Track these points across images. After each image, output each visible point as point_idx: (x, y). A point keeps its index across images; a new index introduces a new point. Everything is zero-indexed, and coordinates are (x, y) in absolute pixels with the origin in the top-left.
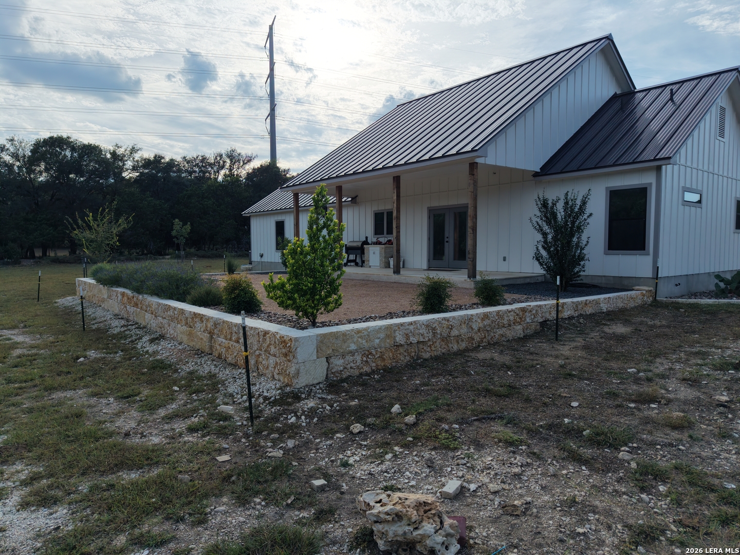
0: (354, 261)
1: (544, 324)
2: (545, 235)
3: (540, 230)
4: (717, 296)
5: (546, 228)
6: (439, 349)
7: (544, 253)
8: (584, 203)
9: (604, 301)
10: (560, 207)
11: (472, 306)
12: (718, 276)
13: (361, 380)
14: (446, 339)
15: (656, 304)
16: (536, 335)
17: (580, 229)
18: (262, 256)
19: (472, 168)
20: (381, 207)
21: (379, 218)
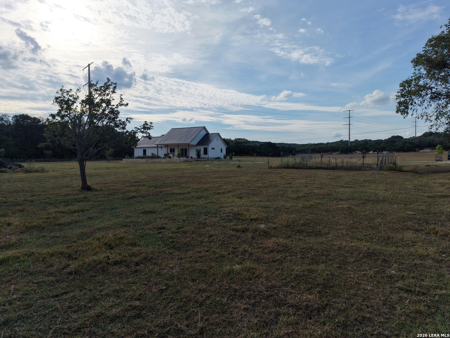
3: (196, 152)
7: (197, 155)
9: (202, 159)
10: (198, 150)
17: (200, 152)
19: (189, 144)
20: (171, 148)
21: (171, 150)
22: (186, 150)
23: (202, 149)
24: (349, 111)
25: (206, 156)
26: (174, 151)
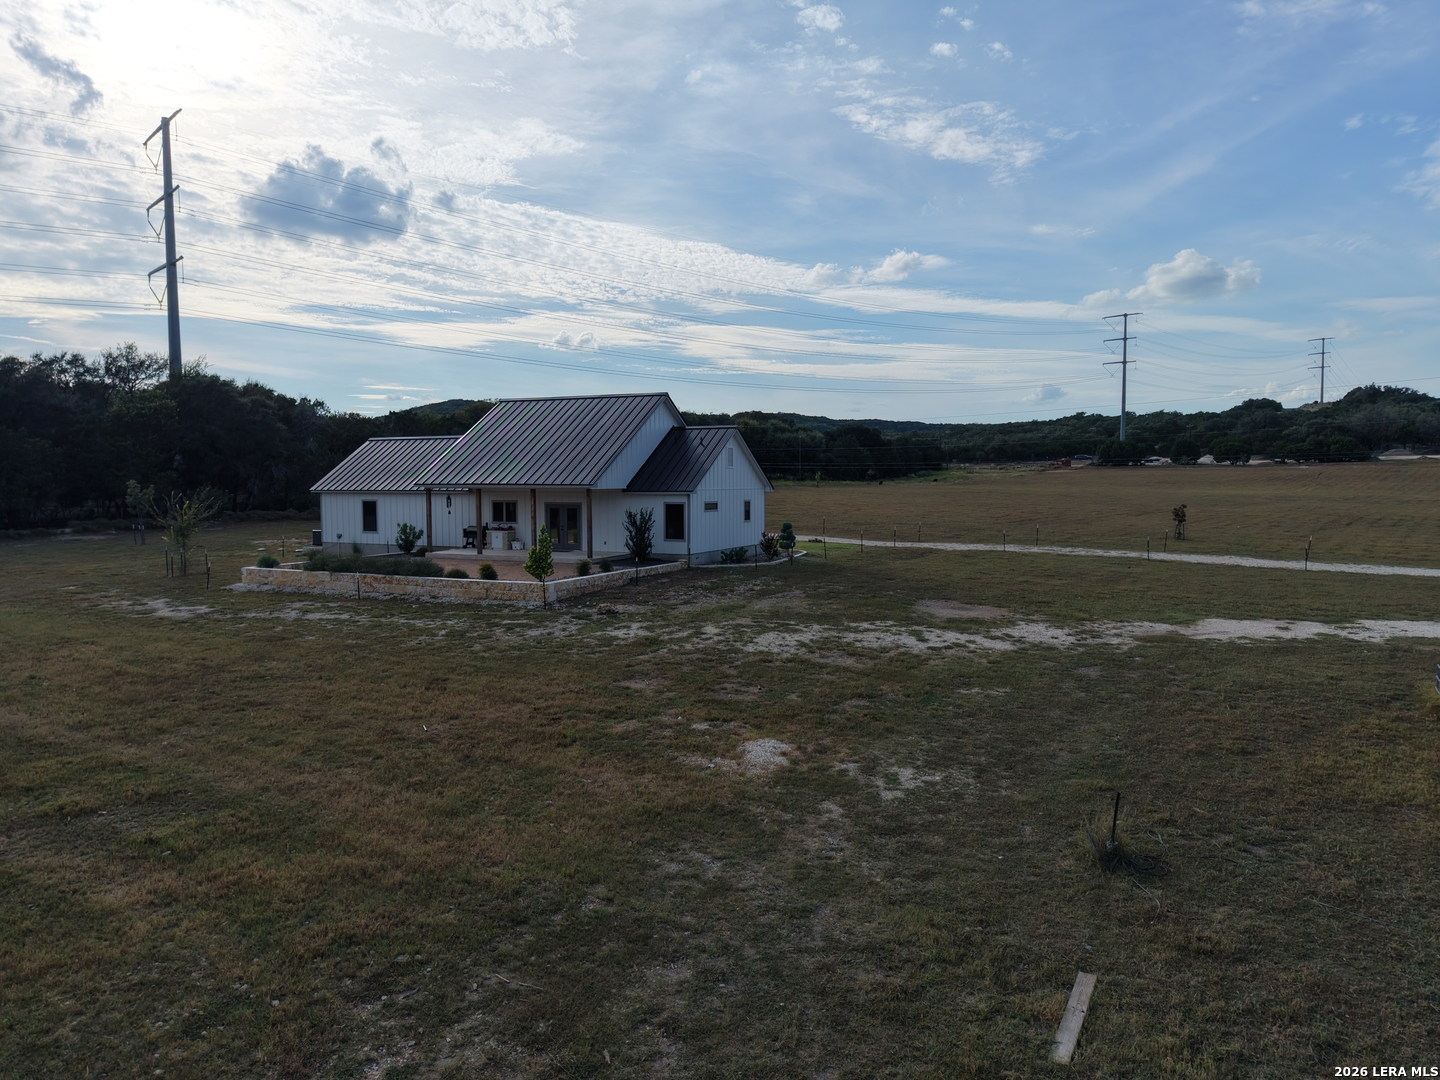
0: (472, 543)
1: (631, 579)
2: (631, 532)
3: (628, 529)
4: (722, 563)
5: (631, 528)
6: (591, 590)
7: (630, 542)
8: (651, 515)
9: (660, 568)
10: (639, 517)
11: (599, 572)
12: (722, 552)
13: (566, 600)
14: (593, 586)
15: (689, 568)
16: (628, 584)
17: (649, 529)
18: (340, 537)
19: (589, 491)
20: (499, 499)
21: (497, 509)
22: (573, 513)
23: (655, 507)
24: (1125, 315)
25: (677, 547)
26: (512, 516)
